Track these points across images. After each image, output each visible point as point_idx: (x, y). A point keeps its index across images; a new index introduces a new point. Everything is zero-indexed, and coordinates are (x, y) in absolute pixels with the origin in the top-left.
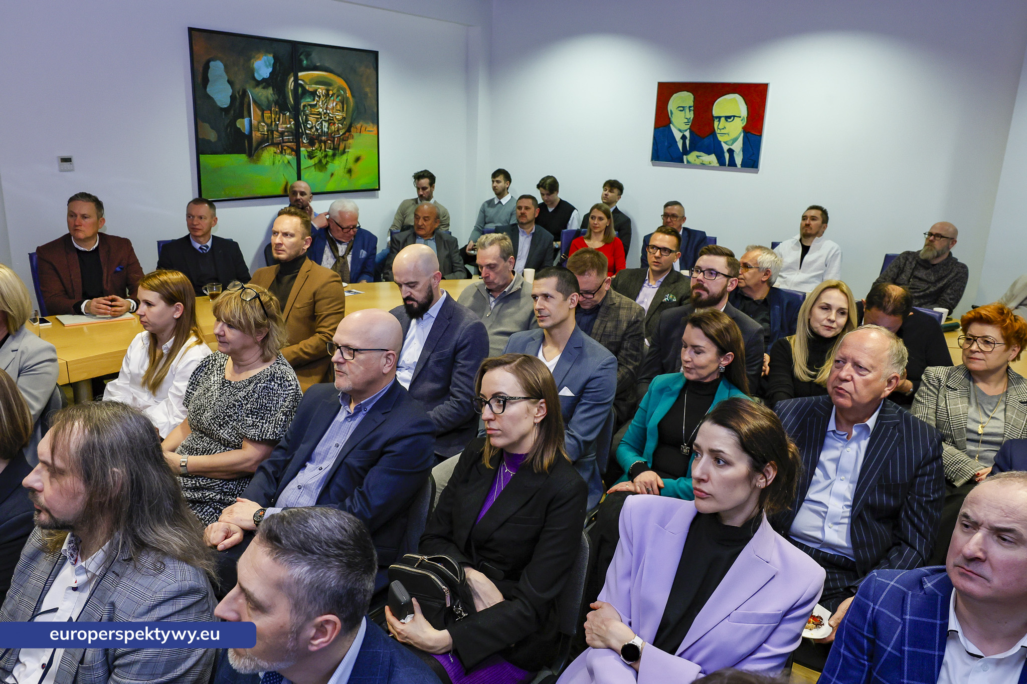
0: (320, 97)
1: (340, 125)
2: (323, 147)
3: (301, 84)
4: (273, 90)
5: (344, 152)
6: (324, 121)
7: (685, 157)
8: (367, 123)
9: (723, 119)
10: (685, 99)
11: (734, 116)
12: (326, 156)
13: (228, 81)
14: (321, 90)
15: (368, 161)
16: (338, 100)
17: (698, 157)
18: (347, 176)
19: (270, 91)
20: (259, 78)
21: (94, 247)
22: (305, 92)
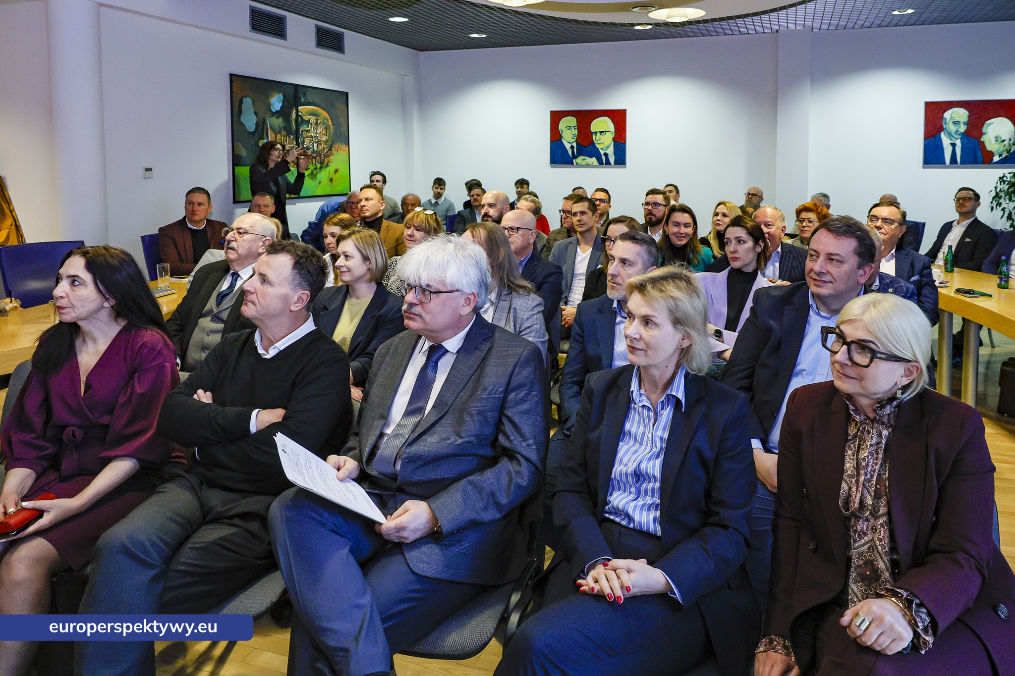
0: (312, 124)
1: (325, 146)
2: (314, 162)
3: (300, 115)
4: (283, 119)
5: (327, 166)
6: (315, 142)
7: (574, 160)
8: (342, 144)
9: (598, 134)
10: (572, 121)
11: (606, 131)
12: (316, 168)
13: (255, 113)
14: (313, 120)
15: (343, 171)
16: (323, 127)
17: (583, 160)
18: (330, 183)
19: (281, 120)
20: (274, 111)
21: (204, 226)
22: (303, 120)
